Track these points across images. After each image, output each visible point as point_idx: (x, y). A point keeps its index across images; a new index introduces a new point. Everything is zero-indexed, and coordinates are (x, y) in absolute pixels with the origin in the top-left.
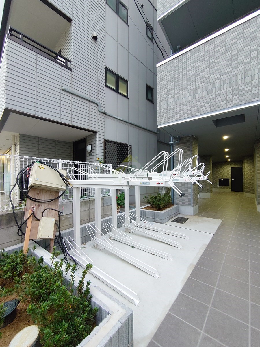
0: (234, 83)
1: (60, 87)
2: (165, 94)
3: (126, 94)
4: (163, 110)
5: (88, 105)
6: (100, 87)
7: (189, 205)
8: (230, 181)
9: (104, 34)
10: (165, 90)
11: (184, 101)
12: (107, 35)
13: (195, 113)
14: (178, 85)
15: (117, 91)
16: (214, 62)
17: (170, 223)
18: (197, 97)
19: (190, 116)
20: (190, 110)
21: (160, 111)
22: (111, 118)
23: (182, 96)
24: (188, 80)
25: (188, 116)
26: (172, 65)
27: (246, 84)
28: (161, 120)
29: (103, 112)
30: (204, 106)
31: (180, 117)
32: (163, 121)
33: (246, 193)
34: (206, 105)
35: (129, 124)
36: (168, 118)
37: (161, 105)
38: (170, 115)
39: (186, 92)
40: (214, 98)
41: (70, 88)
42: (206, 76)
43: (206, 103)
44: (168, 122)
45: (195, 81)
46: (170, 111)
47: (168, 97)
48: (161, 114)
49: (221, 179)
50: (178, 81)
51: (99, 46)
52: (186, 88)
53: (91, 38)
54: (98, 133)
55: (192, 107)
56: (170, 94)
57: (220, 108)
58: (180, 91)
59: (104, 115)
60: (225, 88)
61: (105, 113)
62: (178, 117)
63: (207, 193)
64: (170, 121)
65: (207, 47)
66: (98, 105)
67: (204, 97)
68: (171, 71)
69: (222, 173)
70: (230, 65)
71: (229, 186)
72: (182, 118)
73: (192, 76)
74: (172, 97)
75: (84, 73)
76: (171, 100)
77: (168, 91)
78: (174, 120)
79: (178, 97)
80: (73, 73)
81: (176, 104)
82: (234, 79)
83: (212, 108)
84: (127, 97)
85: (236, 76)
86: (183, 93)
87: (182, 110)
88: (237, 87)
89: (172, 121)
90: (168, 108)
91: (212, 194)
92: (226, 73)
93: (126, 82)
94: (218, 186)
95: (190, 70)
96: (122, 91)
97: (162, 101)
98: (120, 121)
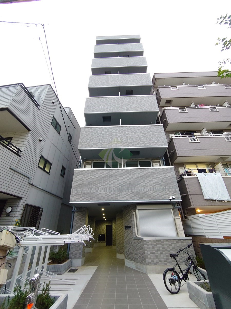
0: (106, 191)
1: (9, 167)
2: (76, 185)
3: (48, 172)
4: (74, 193)
5: (22, 179)
6: (35, 167)
7: (79, 257)
8: (105, 236)
9: (46, 138)
10: (77, 183)
11: (85, 192)
12: (47, 139)
13: (90, 199)
14: (84, 183)
15: (44, 169)
16: (99, 179)
17: (66, 273)
18: (91, 192)
19: (88, 200)
20: (88, 197)
21: (72, 193)
22: (35, 187)
23: (85, 189)
24: (89, 182)
25: (87, 200)
26: (82, 172)
27: (110, 193)
28: (72, 199)
29: (31, 184)
30: (94, 197)
31: (83, 199)
32: (73, 200)
33: (114, 246)
34: (95, 197)
35: (45, 192)
36: (77, 199)
37: (74, 190)
38: (78, 197)
39: (87, 188)
40: (98, 195)
41: (15, 167)
42: (96, 184)
43: (95, 196)
44: (76, 201)
45: (91, 184)
46: (78, 195)
47: (78, 187)
48: (73, 195)
49: (100, 235)
50: (84, 181)
51: (41, 144)
52: (87, 186)
53: (38, 140)
54: (23, 199)
55: (89, 196)
56: (79, 186)
57: (100, 200)
58: (84, 186)
59: (31, 185)
60: (103, 192)
61: (32, 185)
62: (82, 200)
63: (90, 248)
64: (77, 201)
65: (97, 172)
66: (29, 178)
67: (94, 193)
68: (81, 175)
69: (101, 230)
70: (105, 183)
71: (104, 241)
72: (83, 200)
73: (91, 181)
74: (80, 188)
75: (28, 158)
76: (79, 189)
77: (78, 184)
78: (79, 201)
79: (83, 189)
80: (21, 159)
81: (81, 192)
82: (106, 189)
83: (97, 199)
84: (48, 173)
85: (107, 188)
86: (86, 188)
87: (84, 196)
88: (107, 193)
89: (78, 201)
90: (77, 193)
91: (93, 248)
92: (103, 186)
93: (51, 164)
94: (98, 241)
95: (90, 178)
96: (47, 169)
97: (74, 188)
98: (40, 190)
